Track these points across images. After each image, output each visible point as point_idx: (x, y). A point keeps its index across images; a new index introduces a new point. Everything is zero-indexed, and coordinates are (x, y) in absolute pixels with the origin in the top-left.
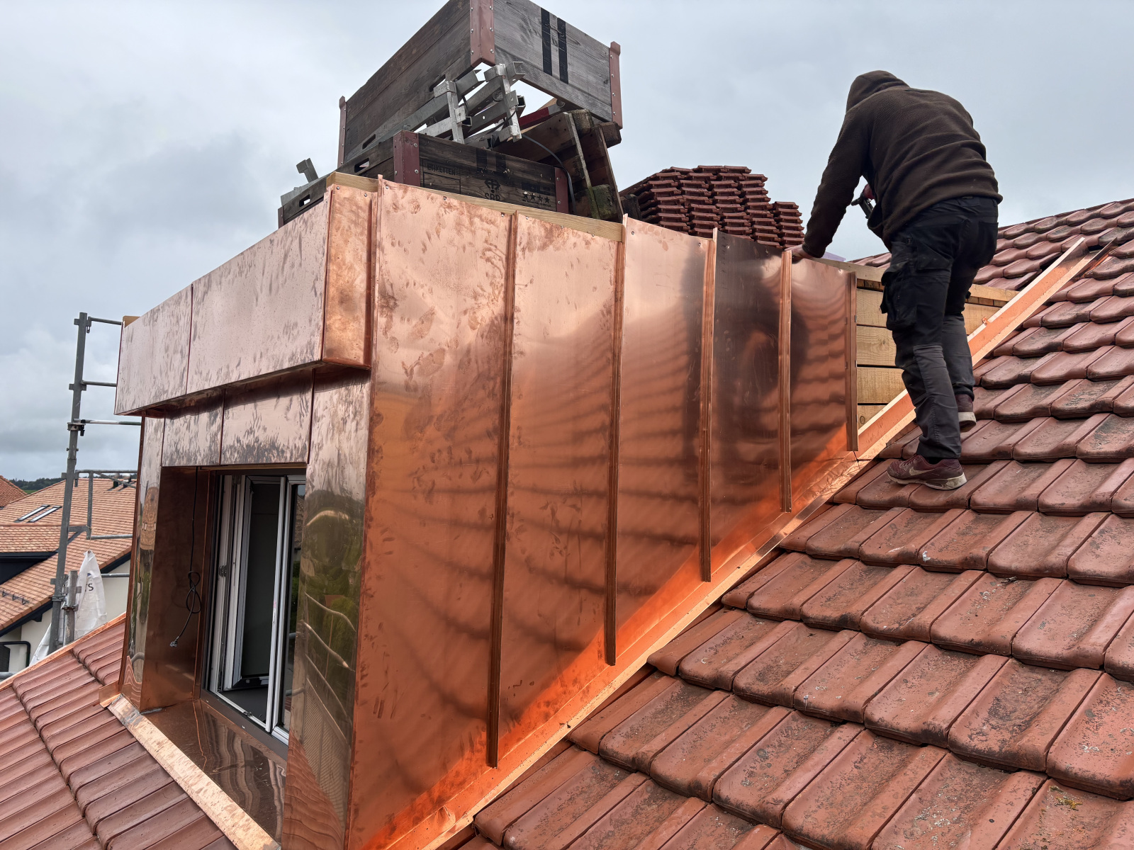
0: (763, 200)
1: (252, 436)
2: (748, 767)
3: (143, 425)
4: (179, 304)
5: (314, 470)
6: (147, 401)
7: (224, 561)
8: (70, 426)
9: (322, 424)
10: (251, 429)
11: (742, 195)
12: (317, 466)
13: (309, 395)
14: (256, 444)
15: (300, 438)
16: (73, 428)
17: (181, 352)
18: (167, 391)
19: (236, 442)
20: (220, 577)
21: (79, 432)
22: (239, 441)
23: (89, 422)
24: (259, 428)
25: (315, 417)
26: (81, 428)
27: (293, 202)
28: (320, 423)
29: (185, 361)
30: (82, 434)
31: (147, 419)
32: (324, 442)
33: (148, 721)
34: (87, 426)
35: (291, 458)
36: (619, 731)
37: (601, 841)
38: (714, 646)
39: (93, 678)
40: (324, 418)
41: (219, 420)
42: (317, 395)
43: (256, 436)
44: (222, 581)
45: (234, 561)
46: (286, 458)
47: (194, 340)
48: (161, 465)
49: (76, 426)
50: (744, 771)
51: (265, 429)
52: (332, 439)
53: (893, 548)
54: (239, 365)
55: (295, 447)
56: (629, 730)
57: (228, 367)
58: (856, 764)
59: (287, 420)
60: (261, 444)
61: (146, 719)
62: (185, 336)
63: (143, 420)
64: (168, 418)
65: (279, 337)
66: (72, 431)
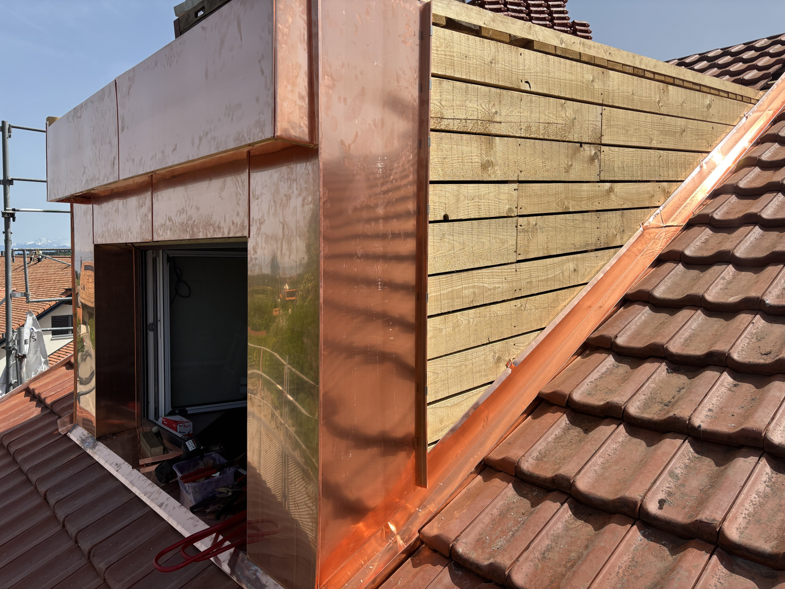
0: (564, 18)
1: (184, 215)
2: (665, 488)
3: (72, 212)
4: (103, 99)
5: (257, 244)
6: (78, 188)
7: (151, 320)
8: (3, 214)
9: (262, 201)
10: (183, 209)
11: (551, 13)
12: (259, 239)
13: (245, 176)
14: (189, 222)
15: (238, 215)
16: (6, 216)
17: (110, 142)
18: (98, 179)
19: (168, 221)
20: (149, 332)
21: (11, 219)
22: (170, 219)
23: (18, 211)
24: (191, 207)
25: (254, 195)
26: (13, 215)
27: (188, 13)
28: (260, 200)
29: (115, 149)
30: (14, 220)
31: (75, 205)
32: (266, 218)
33: (104, 446)
34: (17, 214)
35: (229, 233)
36: (530, 455)
37: (544, 554)
38: (593, 380)
39: (49, 411)
40: (264, 196)
41: (148, 203)
42: (253, 175)
43: (188, 214)
44: (151, 334)
45: (159, 319)
46: (223, 233)
47: (123, 130)
48: (93, 243)
49: (8, 214)
50: (663, 491)
51: (198, 209)
52: (275, 214)
53: (731, 296)
54: (175, 150)
55: (233, 223)
56: (538, 454)
57: (163, 152)
58: (766, 483)
59: (222, 199)
60: (195, 221)
61: (101, 444)
62: (113, 128)
63: (72, 207)
64: (95, 204)
65: (219, 120)
66: (5, 218)
